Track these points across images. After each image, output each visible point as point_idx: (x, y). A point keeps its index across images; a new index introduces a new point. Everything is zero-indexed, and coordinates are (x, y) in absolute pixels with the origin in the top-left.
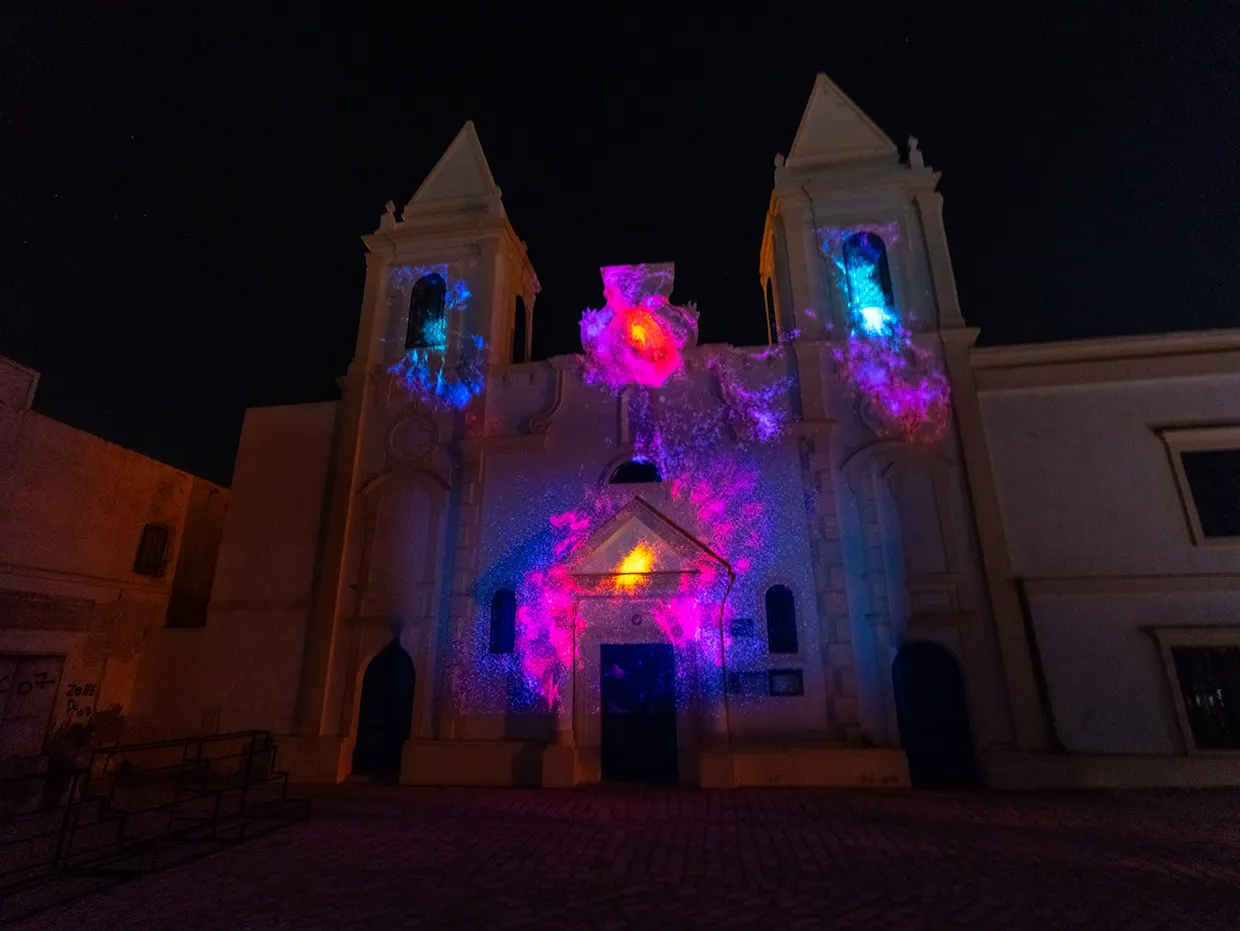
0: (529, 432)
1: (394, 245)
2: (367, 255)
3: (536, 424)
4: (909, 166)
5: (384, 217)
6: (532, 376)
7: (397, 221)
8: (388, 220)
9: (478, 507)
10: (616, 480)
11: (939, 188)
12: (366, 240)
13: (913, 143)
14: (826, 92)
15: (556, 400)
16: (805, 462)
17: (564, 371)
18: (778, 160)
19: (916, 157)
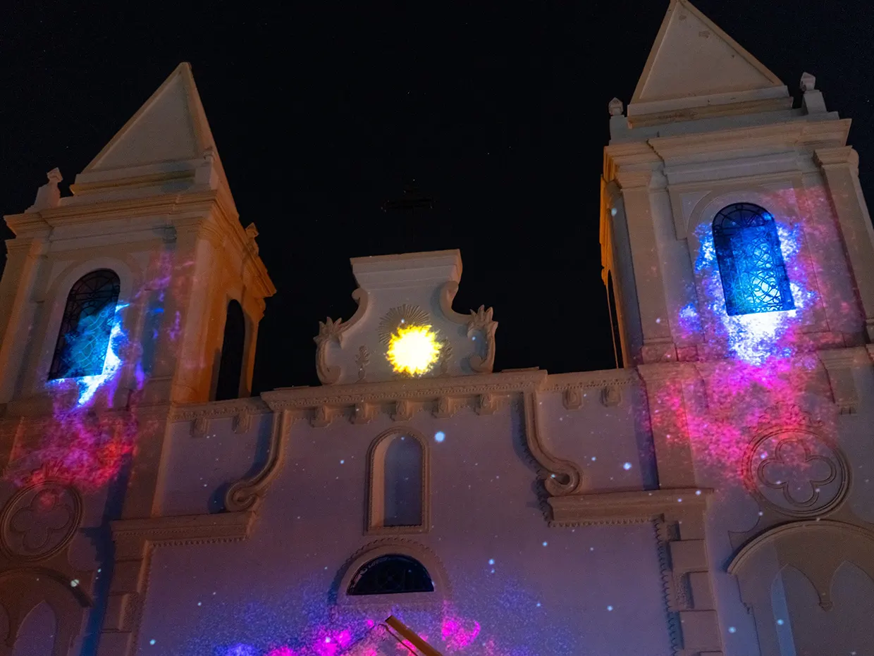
0: (224, 511)
1: (51, 228)
2: (8, 243)
3: (238, 495)
4: (805, 112)
5: (41, 190)
6: (236, 421)
7: (62, 195)
8: (48, 194)
9: (130, 637)
10: (360, 589)
11: (850, 141)
12: (10, 220)
13: (808, 81)
14: (683, 18)
15: (271, 458)
16: (666, 560)
17: (287, 412)
18: (615, 106)
19: (814, 99)
